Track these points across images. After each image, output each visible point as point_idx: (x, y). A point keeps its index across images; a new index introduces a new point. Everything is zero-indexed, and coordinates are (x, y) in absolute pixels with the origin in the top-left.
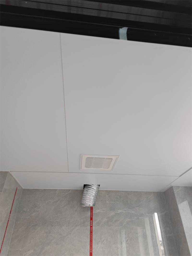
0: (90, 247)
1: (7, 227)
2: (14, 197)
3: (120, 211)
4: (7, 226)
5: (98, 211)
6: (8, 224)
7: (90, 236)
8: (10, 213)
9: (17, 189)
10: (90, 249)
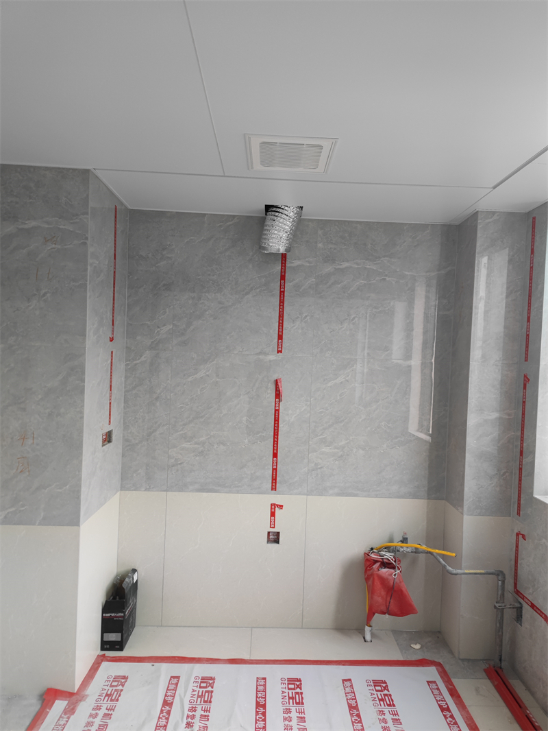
0: (279, 326)
1: (114, 284)
2: (115, 227)
3: (345, 265)
4: (114, 281)
5: (297, 263)
6: (114, 278)
7: (280, 308)
8: (115, 258)
9: (116, 209)
10: (279, 329)
